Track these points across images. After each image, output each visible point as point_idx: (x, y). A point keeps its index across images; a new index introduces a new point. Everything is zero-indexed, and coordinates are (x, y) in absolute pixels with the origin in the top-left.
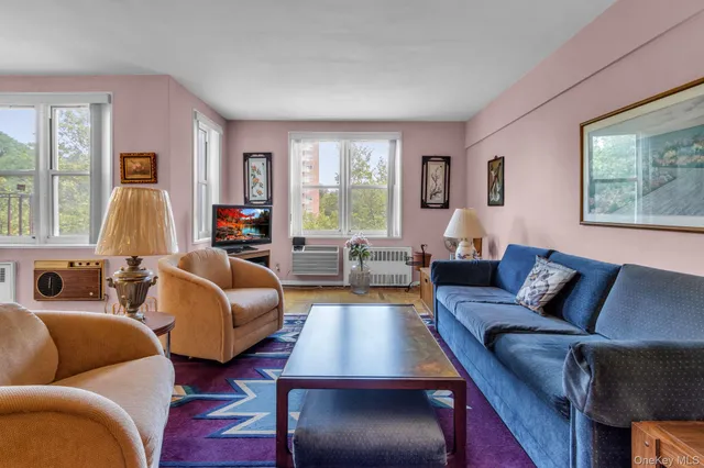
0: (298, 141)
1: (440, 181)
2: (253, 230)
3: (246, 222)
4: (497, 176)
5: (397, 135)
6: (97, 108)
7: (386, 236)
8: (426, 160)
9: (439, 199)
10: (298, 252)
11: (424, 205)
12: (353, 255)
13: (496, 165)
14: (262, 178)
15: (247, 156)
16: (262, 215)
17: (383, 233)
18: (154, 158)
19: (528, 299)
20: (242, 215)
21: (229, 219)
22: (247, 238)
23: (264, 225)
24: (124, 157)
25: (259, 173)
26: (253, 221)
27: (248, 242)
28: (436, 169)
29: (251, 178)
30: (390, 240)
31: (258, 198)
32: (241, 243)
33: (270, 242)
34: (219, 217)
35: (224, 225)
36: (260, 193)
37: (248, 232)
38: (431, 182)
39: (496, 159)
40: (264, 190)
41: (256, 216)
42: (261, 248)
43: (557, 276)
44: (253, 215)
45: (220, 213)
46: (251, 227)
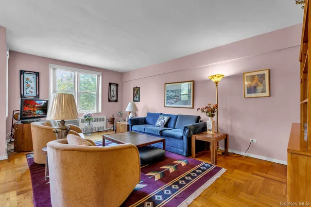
1: (115, 92)
2: (41, 112)
3: (38, 107)
4: (137, 93)
5: (100, 73)
7: (96, 112)
8: (110, 84)
9: (114, 98)
11: (109, 100)
12: (86, 120)
13: (137, 89)
14: (33, 85)
15: (22, 72)
16: (44, 104)
17: (95, 111)
19: (160, 124)
20: (36, 104)
21: (30, 105)
22: (38, 115)
23: (44, 109)
25: (30, 81)
26: (41, 107)
27: (38, 117)
28: (113, 88)
29: (25, 84)
30: (97, 114)
31: (30, 94)
34: (24, 105)
35: (27, 109)
36: (31, 92)
38: (112, 93)
39: (137, 87)
40: (34, 91)
43: (166, 119)
44: (41, 104)
45: (25, 103)
46: (40, 110)
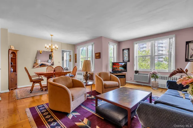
0: (136, 44)
3: (120, 66)
6: (92, 45)
7: (168, 72)
8: (188, 43)
10: (136, 74)
11: (187, 61)
12: (153, 77)
14: (127, 55)
15: (123, 50)
16: (124, 64)
18: (100, 53)
20: (119, 64)
21: (116, 65)
22: (120, 70)
23: (125, 67)
24: (96, 54)
26: (122, 66)
29: (124, 55)
32: (118, 71)
33: (126, 71)
35: (115, 67)
36: (126, 59)
37: (121, 69)
41: (123, 65)
42: (124, 73)
45: (114, 64)
